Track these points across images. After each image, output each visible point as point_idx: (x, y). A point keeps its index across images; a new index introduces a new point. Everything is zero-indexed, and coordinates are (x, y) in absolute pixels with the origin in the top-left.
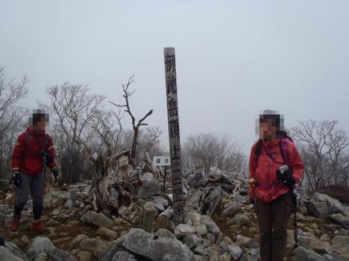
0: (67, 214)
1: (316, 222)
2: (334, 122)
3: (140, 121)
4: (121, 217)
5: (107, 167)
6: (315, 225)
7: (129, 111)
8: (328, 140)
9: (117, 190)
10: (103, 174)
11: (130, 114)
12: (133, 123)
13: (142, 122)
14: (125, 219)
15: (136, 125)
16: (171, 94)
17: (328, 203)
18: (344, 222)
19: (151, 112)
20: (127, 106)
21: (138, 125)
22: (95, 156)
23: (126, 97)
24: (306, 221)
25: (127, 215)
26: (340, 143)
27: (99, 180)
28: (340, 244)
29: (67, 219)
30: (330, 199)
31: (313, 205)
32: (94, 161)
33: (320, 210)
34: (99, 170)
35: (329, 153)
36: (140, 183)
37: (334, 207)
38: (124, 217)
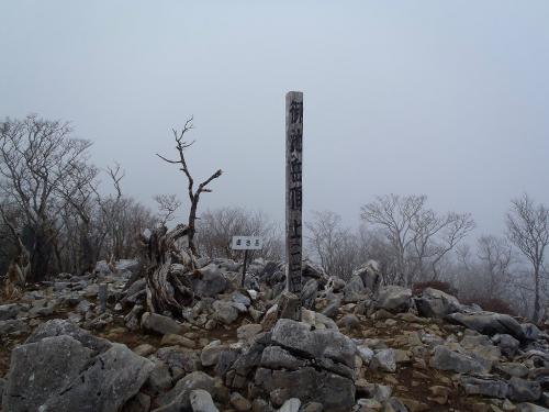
0: (103, 319)
1: (434, 323)
2: (422, 198)
3: (202, 186)
4: (187, 321)
5: (163, 251)
6: (435, 326)
7: (185, 170)
8: (413, 222)
9: (172, 284)
10: (158, 260)
11: (188, 174)
12: (190, 188)
13: (204, 188)
14: (194, 325)
15: (194, 192)
16: (295, 153)
17: (443, 299)
18: (467, 322)
19: (218, 174)
20: (183, 162)
21: (200, 191)
22: (147, 234)
23: (180, 149)
24: (423, 323)
25: (195, 319)
26: (429, 227)
27: (153, 269)
28: (471, 345)
29: (104, 326)
30: (446, 296)
31: (427, 303)
32: (145, 241)
33: (435, 309)
34: (154, 255)
35: (415, 240)
36: (198, 276)
37: (452, 305)
38: (192, 321)
